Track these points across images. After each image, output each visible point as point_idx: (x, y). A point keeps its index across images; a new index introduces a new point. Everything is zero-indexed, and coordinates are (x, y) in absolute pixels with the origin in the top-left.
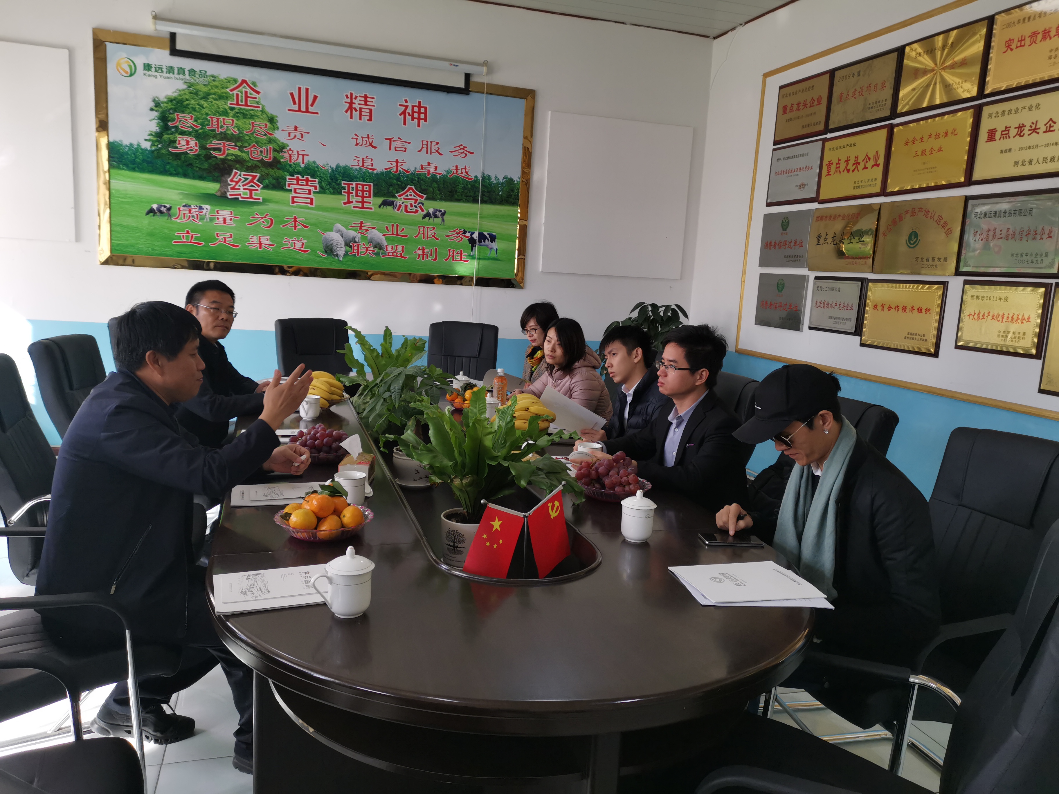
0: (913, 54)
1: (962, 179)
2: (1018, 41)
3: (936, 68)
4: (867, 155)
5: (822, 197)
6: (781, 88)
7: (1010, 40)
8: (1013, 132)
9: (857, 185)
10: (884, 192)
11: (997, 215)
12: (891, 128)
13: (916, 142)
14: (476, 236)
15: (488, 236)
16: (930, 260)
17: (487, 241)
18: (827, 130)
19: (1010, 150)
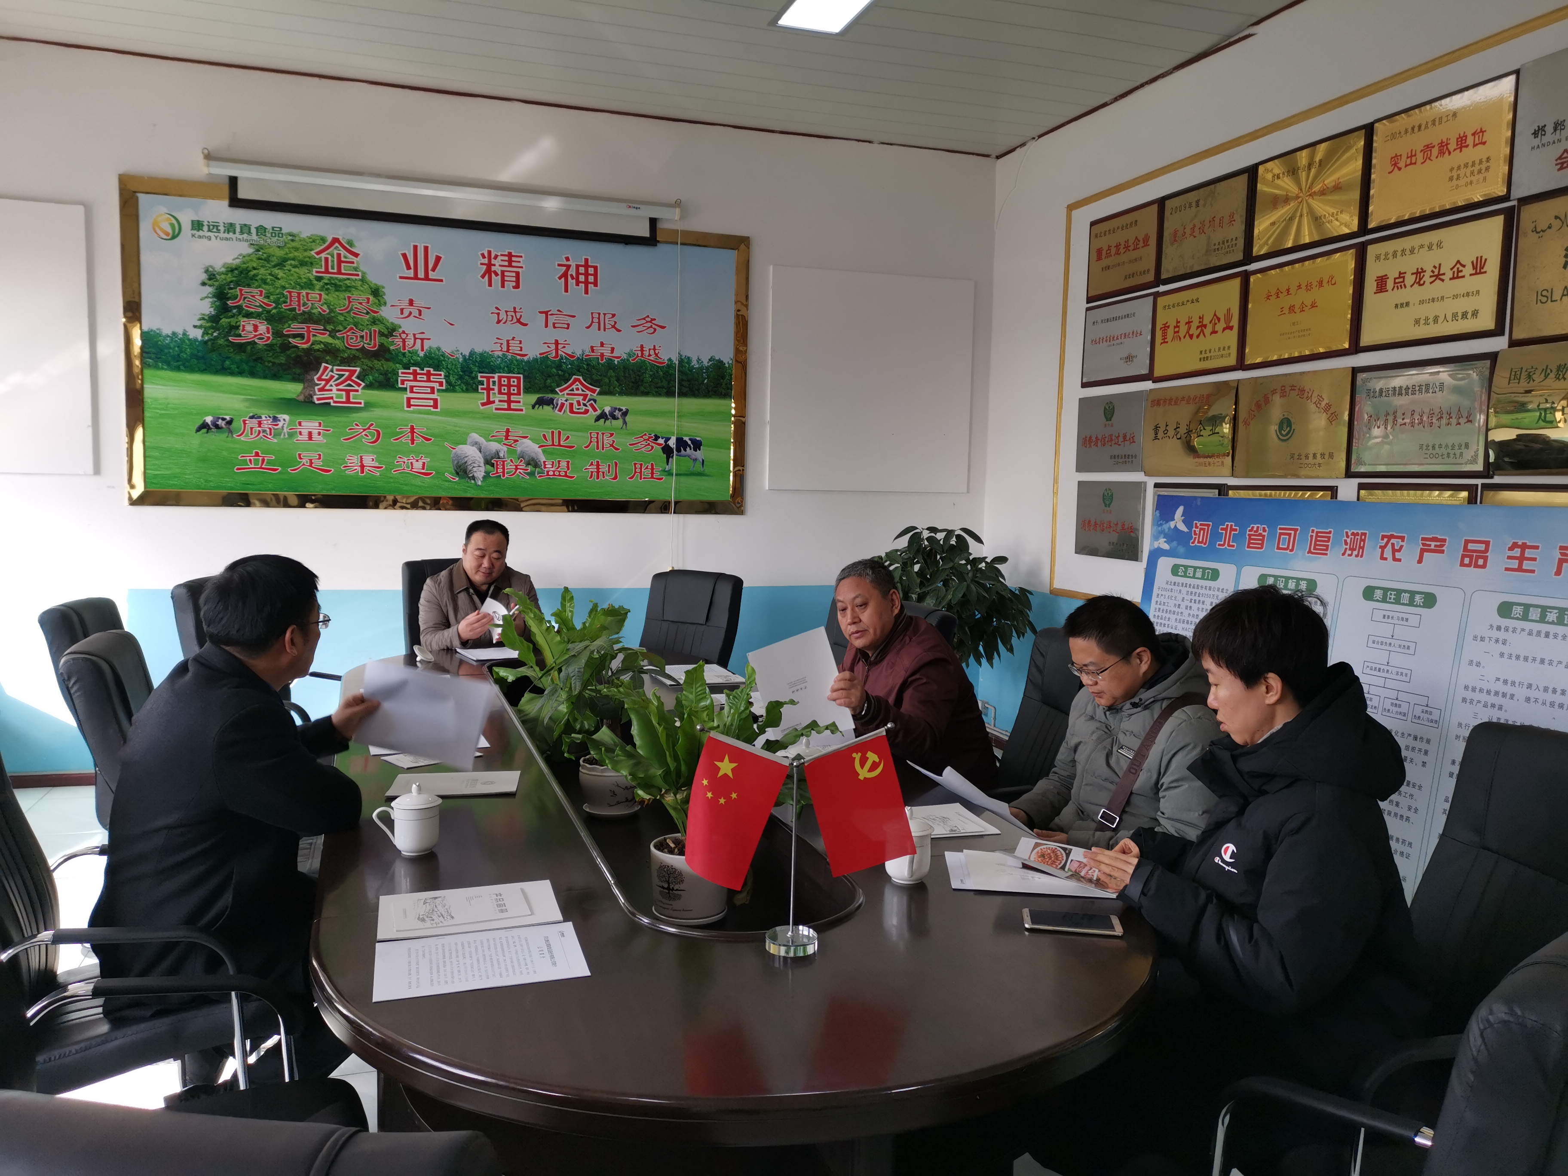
0: (1269, 176)
1: (1347, 346)
2: (1408, 158)
3: (1301, 195)
4: (1215, 315)
5: (1157, 373)
6: (1093, 224)
7: (1396, 156)
8: (1410, 279)
9: (1204, 355)
10: (1241, 365)
11: (1397, 393)
12: (1246, 277)
13: (1280, 295)
14: (672, 443)
15: (689, 442)
16: (1311, 456)
17: (688, 449)
18: (1158, 282)
19: (1407, 304)
